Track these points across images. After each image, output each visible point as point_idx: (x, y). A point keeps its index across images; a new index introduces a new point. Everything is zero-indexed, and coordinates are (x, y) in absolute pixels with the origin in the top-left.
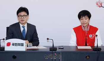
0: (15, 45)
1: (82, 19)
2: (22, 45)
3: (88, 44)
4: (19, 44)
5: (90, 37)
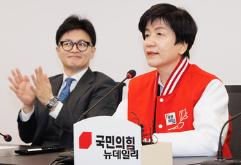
2: (131, 143)
4: (120, 142)
5: (167, 124)
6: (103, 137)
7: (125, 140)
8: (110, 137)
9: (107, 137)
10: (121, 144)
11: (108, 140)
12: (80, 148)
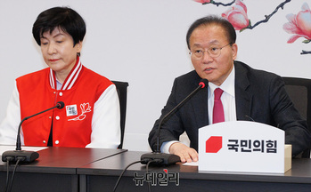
0: (239, 148)
1: (45, 41)
2: (271, 147)
3: (57, 142)
4: (258, 146)
5: (68, 115)
6: (237, 141)
7: (265, 144)
8: (246, 141)
9: (242, 141)
10: (260, 147)
11: (244, 144)
12: (207, 152)
